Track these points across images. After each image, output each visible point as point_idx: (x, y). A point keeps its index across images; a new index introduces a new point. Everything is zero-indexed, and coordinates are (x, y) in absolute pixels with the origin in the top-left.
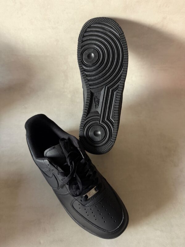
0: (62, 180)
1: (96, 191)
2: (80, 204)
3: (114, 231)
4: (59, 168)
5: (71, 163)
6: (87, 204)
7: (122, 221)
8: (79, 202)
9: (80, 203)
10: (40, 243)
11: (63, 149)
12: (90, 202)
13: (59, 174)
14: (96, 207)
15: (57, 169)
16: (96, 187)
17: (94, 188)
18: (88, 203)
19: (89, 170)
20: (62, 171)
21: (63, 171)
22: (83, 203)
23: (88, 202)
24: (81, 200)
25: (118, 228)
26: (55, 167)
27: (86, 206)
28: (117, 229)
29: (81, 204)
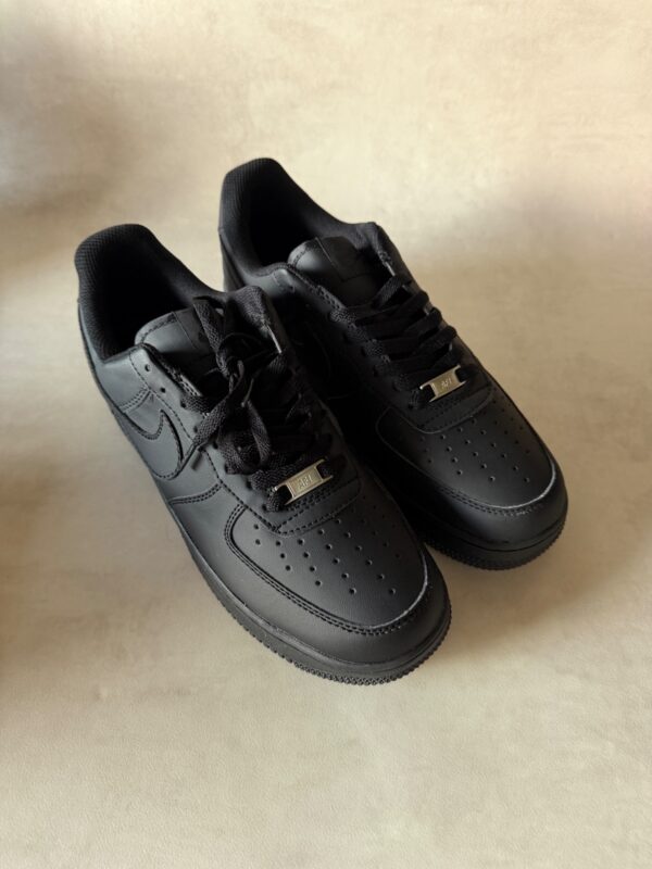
0: (196, 430)
1: (323, 477)
2: (260, 523)
3: (386, 628)
4: (185, 380)
5: (232, 367)
6: (285, 523)
7: (422, 593)
8: (256, 514)
9: (260, 518)
10: (97, 697)
11: (206, 325)
12: (296, 515)
13: (183, 406)
14: (321, 533)
15: (180, 387)
16: (322, 461)
17: (314, 467)
18: (291, 519)
19: (300, 396)
20: (195, 391)
21: (199, 394)
22: (273, 518)
23: (290, 514)
24: (264, 508)
25: (405, 619)
26: (170, 376)
27: (281, 530)
28: (399, 623)
29: (264, 521)
